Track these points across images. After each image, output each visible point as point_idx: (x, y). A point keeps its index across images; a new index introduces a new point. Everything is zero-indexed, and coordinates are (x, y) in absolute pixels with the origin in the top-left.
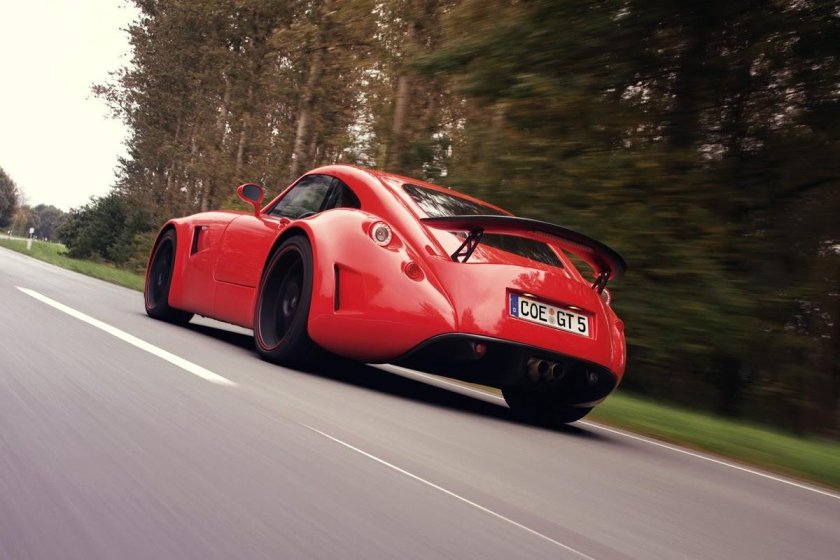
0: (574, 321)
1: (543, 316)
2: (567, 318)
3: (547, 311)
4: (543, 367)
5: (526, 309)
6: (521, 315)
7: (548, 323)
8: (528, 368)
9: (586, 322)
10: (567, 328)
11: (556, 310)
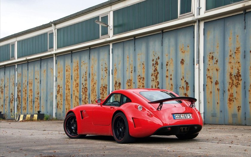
0: (188, 116)
1: (181, 117)
2: (186, 116)
3: (181, 116)
4: (184, 129)
5: (177, 117)
6: (176, 118)
7: (183, 118)
8: (181, 130)
9: (190, 115)
10: (187, 118)
11: (183, 115)
